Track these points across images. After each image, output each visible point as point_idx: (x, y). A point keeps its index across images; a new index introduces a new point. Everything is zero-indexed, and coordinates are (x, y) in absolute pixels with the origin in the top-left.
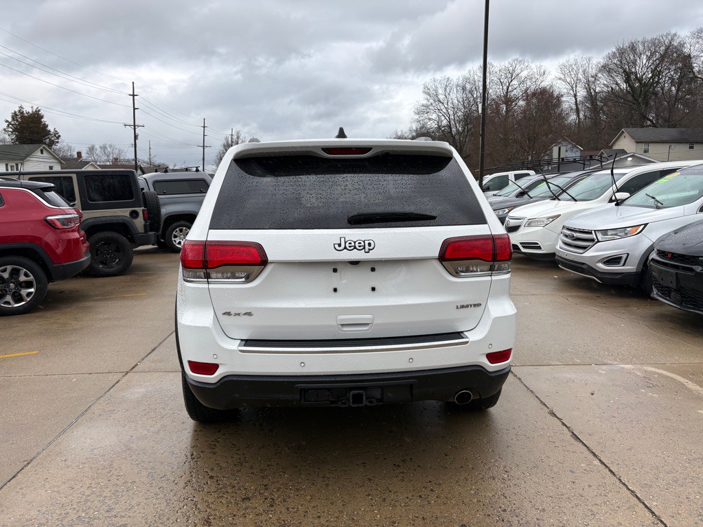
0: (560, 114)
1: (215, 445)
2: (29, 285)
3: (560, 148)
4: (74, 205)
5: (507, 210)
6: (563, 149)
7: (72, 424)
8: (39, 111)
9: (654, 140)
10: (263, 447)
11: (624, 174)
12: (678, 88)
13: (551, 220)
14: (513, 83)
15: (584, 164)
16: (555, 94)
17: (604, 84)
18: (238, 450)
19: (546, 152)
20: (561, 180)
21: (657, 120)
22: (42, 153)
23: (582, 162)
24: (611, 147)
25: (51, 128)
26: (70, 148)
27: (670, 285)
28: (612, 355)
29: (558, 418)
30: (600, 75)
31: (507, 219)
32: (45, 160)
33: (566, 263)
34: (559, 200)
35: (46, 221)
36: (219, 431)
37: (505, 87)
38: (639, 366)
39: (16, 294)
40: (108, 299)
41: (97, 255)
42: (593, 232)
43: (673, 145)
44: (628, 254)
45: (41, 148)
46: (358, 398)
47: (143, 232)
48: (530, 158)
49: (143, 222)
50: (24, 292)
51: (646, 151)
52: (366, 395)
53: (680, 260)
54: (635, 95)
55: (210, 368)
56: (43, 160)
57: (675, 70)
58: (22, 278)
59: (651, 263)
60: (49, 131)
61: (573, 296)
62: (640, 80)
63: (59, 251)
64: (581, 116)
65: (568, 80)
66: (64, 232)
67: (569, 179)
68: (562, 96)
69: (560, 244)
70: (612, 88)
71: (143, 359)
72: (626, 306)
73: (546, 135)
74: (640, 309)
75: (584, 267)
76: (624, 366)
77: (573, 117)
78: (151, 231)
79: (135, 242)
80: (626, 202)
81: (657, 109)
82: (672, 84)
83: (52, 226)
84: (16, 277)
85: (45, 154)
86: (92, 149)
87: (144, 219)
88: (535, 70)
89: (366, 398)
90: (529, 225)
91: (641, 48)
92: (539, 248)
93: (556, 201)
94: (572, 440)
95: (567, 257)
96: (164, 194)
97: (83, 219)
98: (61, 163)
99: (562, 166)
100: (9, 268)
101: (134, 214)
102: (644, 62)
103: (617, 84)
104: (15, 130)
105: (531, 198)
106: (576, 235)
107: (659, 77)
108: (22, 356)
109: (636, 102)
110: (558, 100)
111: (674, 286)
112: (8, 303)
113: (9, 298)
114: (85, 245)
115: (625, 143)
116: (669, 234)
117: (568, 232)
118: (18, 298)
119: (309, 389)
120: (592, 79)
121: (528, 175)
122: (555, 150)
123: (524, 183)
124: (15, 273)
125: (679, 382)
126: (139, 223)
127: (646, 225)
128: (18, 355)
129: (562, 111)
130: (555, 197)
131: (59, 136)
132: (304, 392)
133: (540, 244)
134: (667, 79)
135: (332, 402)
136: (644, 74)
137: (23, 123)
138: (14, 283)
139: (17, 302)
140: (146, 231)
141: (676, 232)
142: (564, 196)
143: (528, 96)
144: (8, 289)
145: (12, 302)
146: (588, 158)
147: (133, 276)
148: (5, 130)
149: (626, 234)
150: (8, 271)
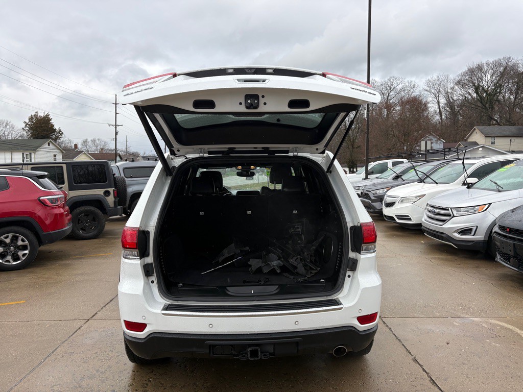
0: (427, 116)
1: (147, 384)
2: (24, 248)
3: (426, 142)
4: (62, 187)
5: (386, 190)
6: (429, 143)
7: (41, 363)
8: (49, 115)
9: (499, 135)
10: (184, 386)
11: (473, 164)
12: (516, 96)
13: (418, 198)
14: (391, 93)
15: (445, 154)
16: (424, 101)
17: (460, 94)
18: (164, 389)
19: (417, 143)
20: (426, 168)
21: (501, 120)
22: (49, 145)
23: (443, 153)
24: (466, 140)
25: (56, 127)
26: (70, 141)
27: (509, 253)
28: (465, 309)
29: (419, 364)
30: (456, 87)
31: (385, 197)
32: (51, 150)
33: (430, 232)
34: (425, 183)
35: (40, 200)
36: (152, 372)
37: (386, 97)
38: (485, 319)
39: (15, 255)
40: (84, 258)
41: (79, 223)
42: (450, 209)
43: (513, 139)
44: (477, 227)
45: (48, 142)
46: (254, 353)
47: (113, 206)
48: (405, 148)
49: (113, 199)
50: (20, 253)
51: (493, 143)
52: (261, 351)
53: (516, 233)
54: (483, 102)
55: (140, 327)
56: (50, 150)
57: (513, 83)
58: (20, 243)
59: (494, 235)
60: (55, 130)
61: (435, 258)
62: (486, 92)
63: (48, 222)
64: (443, 117)
65: (433, 91)
66: (53, 208)
67: (433, 167)
68: (428, 103)
69: (425, 217)
70: (466, 97)
71: (102, 308)
72: (477, 267)
73: (418, 131)
74: (488, 270)
75: (444, 235)
76: (473, 319)
77: (438, 117)
78: (119, 205)
79: (106, 214)
80: (475, 186)
81: (500, 112)
82: (511, 93)
83: (44, 204)
84: (15, 242)
85: (51, 146)
86: (85, 142)
87: (114, 197)
88: (407, 84)
89: (261, 353)
90: (402, 202)
91: (486, 67)
92: (410, 219)
93: (423, 184)
94: (430, 385)
95: (430, 228)
96: (131, 177)
97: (68, 198)
98: (62, 152)
99: (428, 156)
100: (10, 235)
101: (107, 193)
102: (489, 77)
103: (469, 94)
104: (31, 129)
105: (404, 181)
106: (437, 211)
107: (500, 89)
108: (13, 304)
109: (483, 107)
110: (426, 106)
111: (512, 253)
112: (8, 261)
113: (9, 258)
114: (69, 217)
115: (477, 137)
116: (507, 212)
117: (431, 209)
118: (16, 258)
119: (216, 345)
120: (450, 91)
121: (402, 162)
122: (423, 143)
123: (399, 169)
124: (15, 239)
125: (517, 333)
126: (111, 200)
127: (490, 204)
128: (10, 303)
129: (429, 113)
130: (421, 181)
131: (62, 133)
132: (212, 347)
133: (410, 217)
134: (507, 90)
135: (234, 355)
136: (489, 87)
137: (37, 124)
138: (13, 246)
139: (15, 260)
140: (115, 206)
141: (513, 211)
142: (428, 180)
143: (403, 102)
144: (8, 251)
145: (11, 261)
146: (448, 150)
147: (105, 239)
148: (23, 128)
149: (475, 211)
150: (10, 237)
